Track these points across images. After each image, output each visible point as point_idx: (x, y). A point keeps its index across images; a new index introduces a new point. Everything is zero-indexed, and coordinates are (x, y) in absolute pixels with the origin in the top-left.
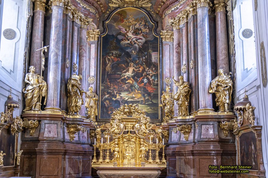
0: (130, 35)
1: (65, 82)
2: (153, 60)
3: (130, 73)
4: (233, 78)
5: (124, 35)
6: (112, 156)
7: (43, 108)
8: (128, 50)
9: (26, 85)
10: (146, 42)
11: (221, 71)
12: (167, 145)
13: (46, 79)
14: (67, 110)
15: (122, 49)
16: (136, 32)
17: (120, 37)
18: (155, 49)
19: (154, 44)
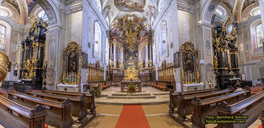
0: (131, 49)
1: (117, 61)
2: (136, 55)
3: (131, 58)
4: (152, 60)
7: (113, 67)
8: (131, 53)
9: (109, 62)
10: (135, 51)
11: (150, 59)
12: (139, 75)
13: (113, 61)
14: (118, 67)
15: (129, 53)
17: (129, 50)
19: (137, 51)
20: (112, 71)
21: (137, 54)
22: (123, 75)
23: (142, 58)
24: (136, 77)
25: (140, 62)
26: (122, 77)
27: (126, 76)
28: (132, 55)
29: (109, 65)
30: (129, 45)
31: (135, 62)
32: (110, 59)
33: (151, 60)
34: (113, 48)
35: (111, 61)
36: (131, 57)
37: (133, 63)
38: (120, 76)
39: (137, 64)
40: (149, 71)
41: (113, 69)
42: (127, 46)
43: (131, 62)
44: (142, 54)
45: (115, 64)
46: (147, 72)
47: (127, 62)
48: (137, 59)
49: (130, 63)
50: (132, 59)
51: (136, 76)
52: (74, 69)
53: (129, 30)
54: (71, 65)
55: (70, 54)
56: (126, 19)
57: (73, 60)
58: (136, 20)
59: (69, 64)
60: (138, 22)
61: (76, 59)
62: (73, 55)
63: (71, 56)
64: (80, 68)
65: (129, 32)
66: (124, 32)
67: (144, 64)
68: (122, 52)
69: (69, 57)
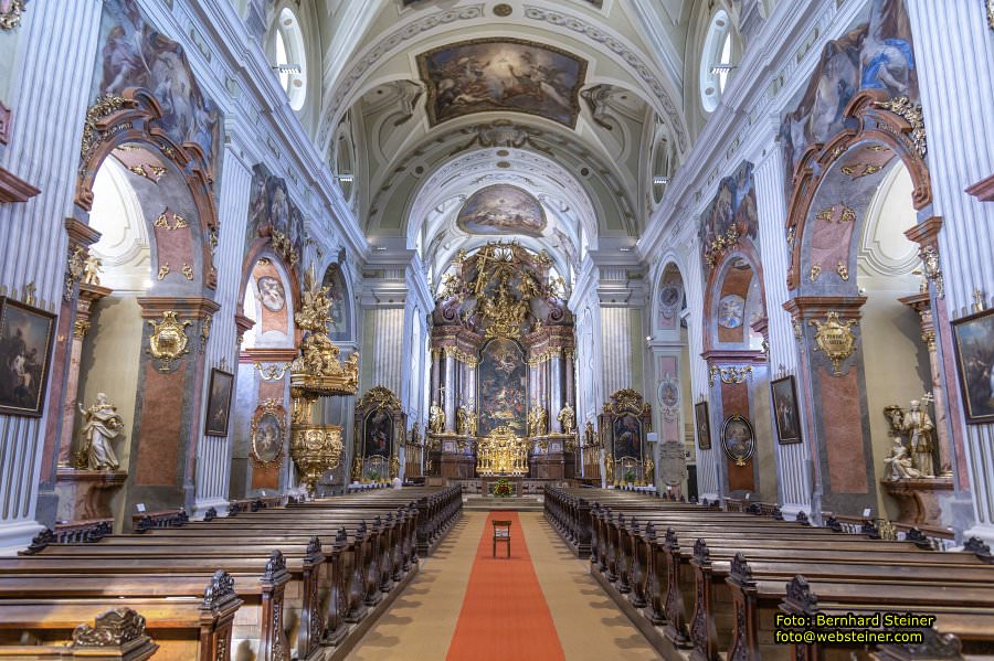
0: (502, 362)
1: (457, 409)
2: (522, 384)
3: (502, 395)
4: (575, 409)
5: (498, 362)
6: (490, 464)
7: (443, 431)
8: (501, 376)
9: (430, 415)
10: (517, 369)
11: (567, 404)
12: (530, 456)
13: (443, 410)
14: (457, 430)
15: (496, 375)
16: (508, 360)
17: (494, 364)
18: (524, 375)
19: (522, 370)
20: (441, 444)
21: (523, 381)
22: (475, 455)
23: (541, 394)
24: (520, 466)
25: (533, 410)
26: (469, 462)
27: (485, 460)
28: (506, 384)
29: (430, 423)
30: (496, 345)
31: (519, 409)
32: (435, 403)
33: (569, 409)
34: (442, 362)
35: (435, 410)
36: (501, 389)
37: (509, 415)
38: (464, 462)
39: (524, 415)
40: (565, 446)
41: (441, 439)
42: (490, 349)
43: (503, 409)
44: (541, 383)
45: (448, 419)
46: (557, 448)
47: (489, 408)
48: (524, 397)
49: (498, 414)
50: (507, 398)
51: (520, 461)
52: (383, 448)
53: (498, 295)
54: (375, 439)
55: (373, 415)
56: (487, 260)
57: (380, 430)
58: (522, 259)
59: (369, 437)
60: (528, 265)
61: (386, 425)
62: (379, 417)
63: (374, 420)
64: (396, 446)
65: (495, 303)
66: (482, 302)
67: (547, 419)
68: (472, 374)
69: (369, 421)
